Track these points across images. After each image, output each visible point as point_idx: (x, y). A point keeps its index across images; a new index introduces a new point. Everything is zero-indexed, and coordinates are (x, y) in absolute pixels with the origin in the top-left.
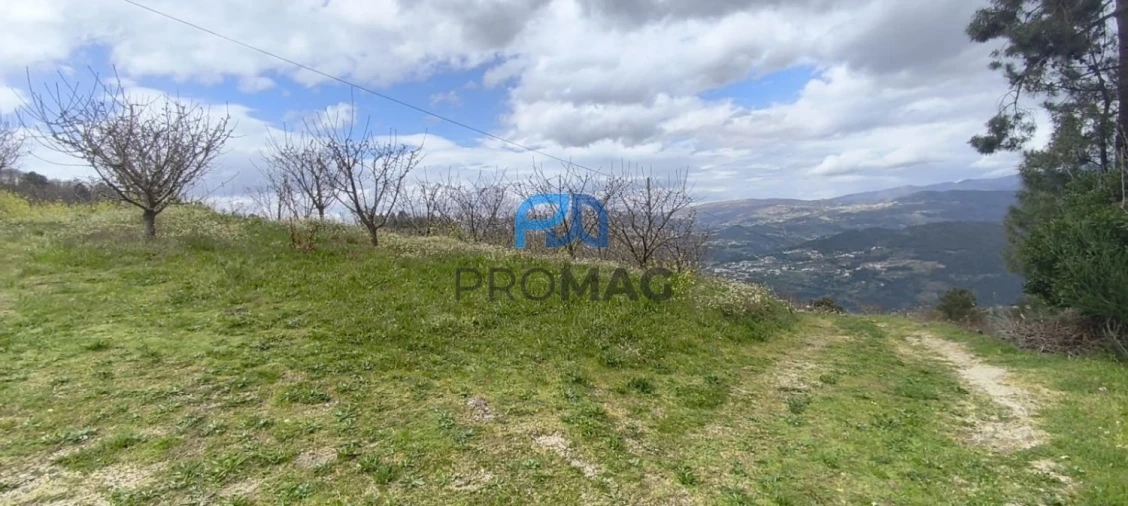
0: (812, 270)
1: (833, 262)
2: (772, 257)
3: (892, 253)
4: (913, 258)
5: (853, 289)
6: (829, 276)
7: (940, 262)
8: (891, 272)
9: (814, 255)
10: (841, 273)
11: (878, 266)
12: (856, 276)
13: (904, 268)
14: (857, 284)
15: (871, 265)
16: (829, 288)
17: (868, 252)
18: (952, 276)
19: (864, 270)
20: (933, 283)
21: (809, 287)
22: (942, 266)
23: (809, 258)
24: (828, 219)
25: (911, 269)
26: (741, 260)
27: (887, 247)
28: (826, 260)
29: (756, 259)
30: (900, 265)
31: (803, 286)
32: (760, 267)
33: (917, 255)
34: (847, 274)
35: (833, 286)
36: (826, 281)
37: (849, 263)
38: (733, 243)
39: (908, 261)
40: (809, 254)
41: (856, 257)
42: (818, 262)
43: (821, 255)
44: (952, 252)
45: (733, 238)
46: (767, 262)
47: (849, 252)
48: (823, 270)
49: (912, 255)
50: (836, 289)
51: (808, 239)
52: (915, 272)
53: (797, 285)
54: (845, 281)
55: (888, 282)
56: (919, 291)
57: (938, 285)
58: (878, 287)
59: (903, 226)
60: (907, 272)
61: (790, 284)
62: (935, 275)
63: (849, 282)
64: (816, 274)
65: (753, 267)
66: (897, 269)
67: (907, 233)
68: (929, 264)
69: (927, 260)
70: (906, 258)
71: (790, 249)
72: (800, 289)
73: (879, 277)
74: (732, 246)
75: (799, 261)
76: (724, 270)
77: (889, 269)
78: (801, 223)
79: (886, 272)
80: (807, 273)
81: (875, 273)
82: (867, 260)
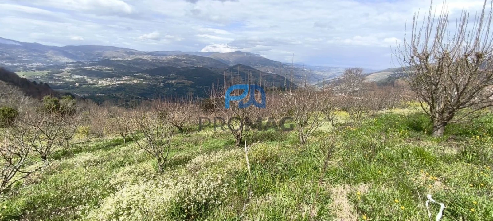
0: (147, 83)
1: (156, 80)
2: (128, 76)
3: (178, 77)
4: (185, 79)
5: (164, 91)
6: (155, 86)
7: (193, 81)
8: (178, 85)
9: (147, 76)
10: (160, 85)
11: (173, 82)
12: (165, 86)
13: (182, 83)
14: (166, 89)
15: (171, 82)
16: (155, 90)
17: (169, 76)
18: (197, 86)
19: (168, 83)
20: (191, 89)
21: (147, 90)
22: (194, 83)
23: (146, 78)
24: (151, 61)
25: (184, 83)
26: (113, 77)
27: (176, 75)
28: (153, 79)
29: (121, 77)
30: (181, 82)
31: (144, 90)
32: (123, 81)
33: (186, 78)
34: (162, 85)
35: (157, 90)
36: (154, 88)
37: (162, 81)
38: (107, 68)
39: (183, 80)
40: (146, 76)
41: (165, 78)
42: (149, 79)
43: (150, 76)
44: (196, 78)
45: (106, 66)
46: (126, 78)
47: (162, 76)
48: (152, 83)
49: (184, 78)
50: (158, 91)
51: (143, 69)
52: (185, 84)
53: (142, 89)
54: (161, 87)
55: (177, 88)
56: (187, 92)
57: (192, 89)
58: (174, 90)
59: (180, 67)
60: (183, 85)
61: (139, 89)
62: (192, 86)
63: (163, 88)
64: (149, 85)
65: (120, 81)
66: (180, 83)
67: (182, 70)
68: (190, 82)
69: (189, 80)
70: (182, 79)
71: (137, 73)
72: (143, 91)
73: (174, 86)
74: (106, 70)
75: (141, 79)
76: (104, 82)
77: (177, 83)
78: (139, 61)
79: (176, 84)
80: (145, 84)
81: (172, 85)
82: (169, 79)
